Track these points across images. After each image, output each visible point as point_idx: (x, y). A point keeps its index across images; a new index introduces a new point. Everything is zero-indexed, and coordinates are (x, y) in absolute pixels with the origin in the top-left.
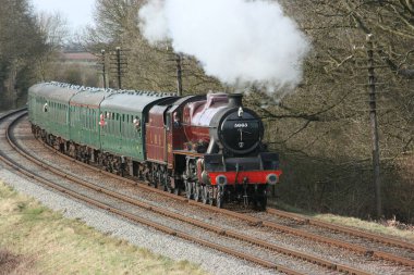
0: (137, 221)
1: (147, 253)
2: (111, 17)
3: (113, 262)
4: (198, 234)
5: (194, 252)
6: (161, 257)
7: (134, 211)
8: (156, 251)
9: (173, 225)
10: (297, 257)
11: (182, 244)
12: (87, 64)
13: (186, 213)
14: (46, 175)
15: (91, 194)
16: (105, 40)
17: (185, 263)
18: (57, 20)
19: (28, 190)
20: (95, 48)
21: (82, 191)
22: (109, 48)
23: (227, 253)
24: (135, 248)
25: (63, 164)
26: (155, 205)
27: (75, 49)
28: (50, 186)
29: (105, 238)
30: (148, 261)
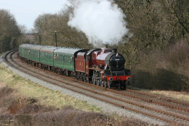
0: (44, 80)
1: (47, 89)
2: (38, 26)
3: (38, 91)
4: (61, 84)
5: (60, 89)
6: (51, 90)
7: (44, 78)
8: (49, 88)
9: (54, 81)
10: (87, 90)
11: (56, 86)
12: (32, 38)
13: (58, 78)
14: (21, 68)
15: (32, 73)
16: (36, 32)
17: (57, 91)
18: (24, 27)
19: (16, 72)
20: (34, 34)
21: (30, 72)
22: (37, 34)
23: (68, 89)
24: (44, 87)
25: (25, 65)
26: (50, 76)
27: (29, 34)
28: (21, 71)
29: (36, 85)
30: (47, 91)
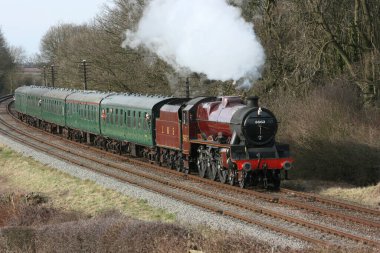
0: (62, 158)
1: (67, 175)
2: (49, 49)
3: (49, 179)
4: (94, 165)
5: (92, 175)
6: (75, 178)
7: (60, 153)
8: (72, 174)
9: (82, 160)
10: (147, 178)
11: (86, 170)
12: (36, 74)
14: (13, 133)
15: (36, 143)
16: (46, 61)
17: (88, 181)
18: (20, 51)
19: (4, 141)
20: (40, 66)
21: (33, 142)
22: (48, 65)
23: (110, 175)
24: (61, 173)
26: (72, 149)
27: (30, 65)
28: (15, 139)
29: (45, 167)
30: (68, 180)
